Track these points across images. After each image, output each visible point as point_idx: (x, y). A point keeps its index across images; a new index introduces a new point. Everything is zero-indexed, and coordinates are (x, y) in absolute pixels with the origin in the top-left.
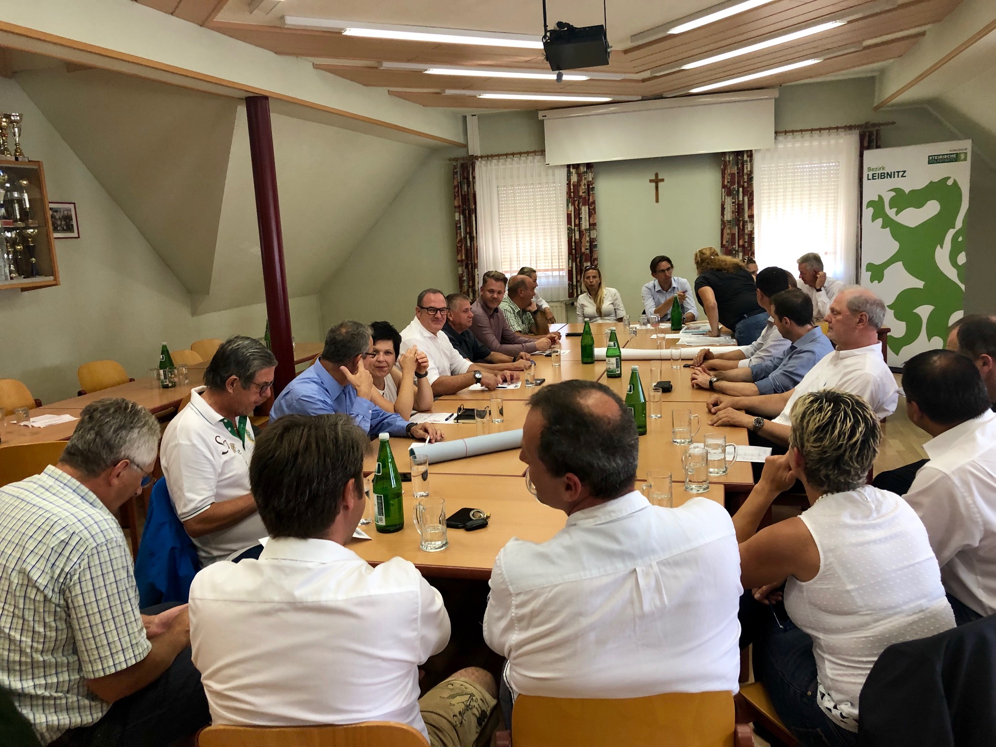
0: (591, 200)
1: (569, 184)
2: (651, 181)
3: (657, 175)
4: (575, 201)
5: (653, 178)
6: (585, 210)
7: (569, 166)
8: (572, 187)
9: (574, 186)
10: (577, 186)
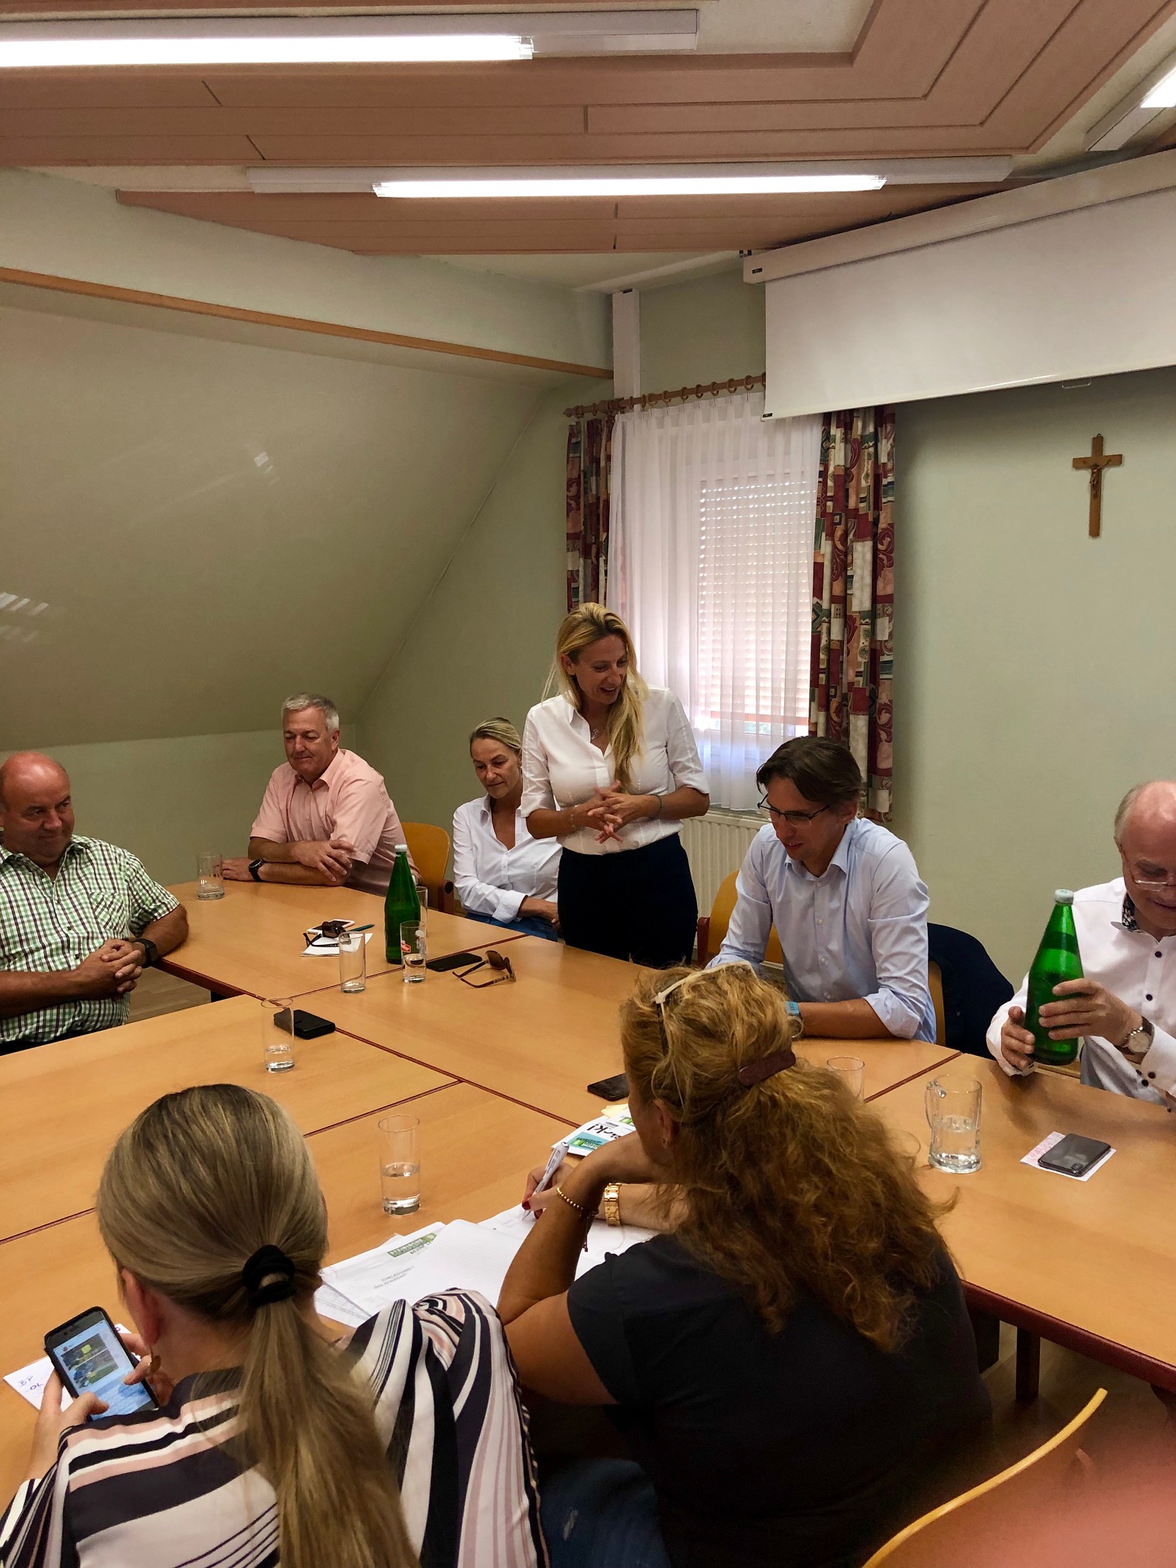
0: (882, 525)
1: (823, 474)
2: (1079, 464)
3: (1098, 443)
4: (834, 525)
5: (1087, 452)
6: (862, 552)
7: (827, 418)
8: (830, 483)
9: (836, 477)
10: (844, 478)
